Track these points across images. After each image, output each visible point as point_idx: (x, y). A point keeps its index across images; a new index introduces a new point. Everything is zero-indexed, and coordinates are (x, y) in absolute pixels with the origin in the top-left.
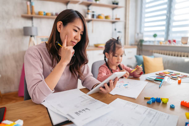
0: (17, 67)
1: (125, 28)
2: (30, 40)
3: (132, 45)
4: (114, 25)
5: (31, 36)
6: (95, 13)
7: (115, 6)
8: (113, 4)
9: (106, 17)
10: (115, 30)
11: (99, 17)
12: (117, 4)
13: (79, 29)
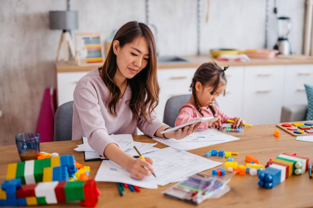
0: (32, 97)
2: (62, 39)
5: (64, 31)
10: (275, 11)
13: (139, 51)
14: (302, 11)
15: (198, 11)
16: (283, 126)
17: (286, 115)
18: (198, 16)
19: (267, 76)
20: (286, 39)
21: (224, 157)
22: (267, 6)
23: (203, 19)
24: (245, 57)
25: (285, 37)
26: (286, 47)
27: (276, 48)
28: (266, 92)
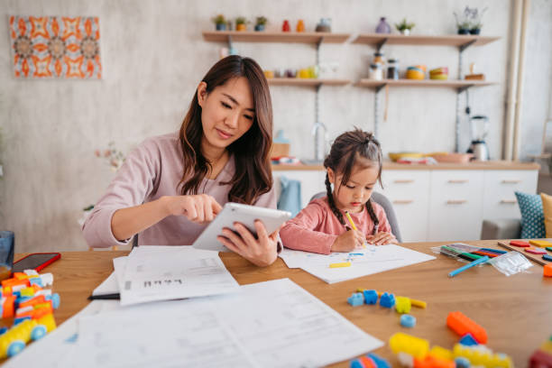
1: (506, 106)
3: (529, 161)
4: (463, 95)
6: (396, 65)
7: (469, 37)
8: (462, 32)
9: (434, 74)
10: (468, 111)
11: (408, 74)
12: (474, 31)
13: (234, 101)
14: (500, 112)
15: (376, 110)
16: (511, 244)
17: (489, 231)
18: (376, 116)
19: (461, 182)
20: (483, 142)
21: (392, 308)
22: (457, 105)
23: (380, 119)
24: (432, 161)
25: (481, 139)
26: (482, 151)
27: (470, 151)
28: (459, 203)
